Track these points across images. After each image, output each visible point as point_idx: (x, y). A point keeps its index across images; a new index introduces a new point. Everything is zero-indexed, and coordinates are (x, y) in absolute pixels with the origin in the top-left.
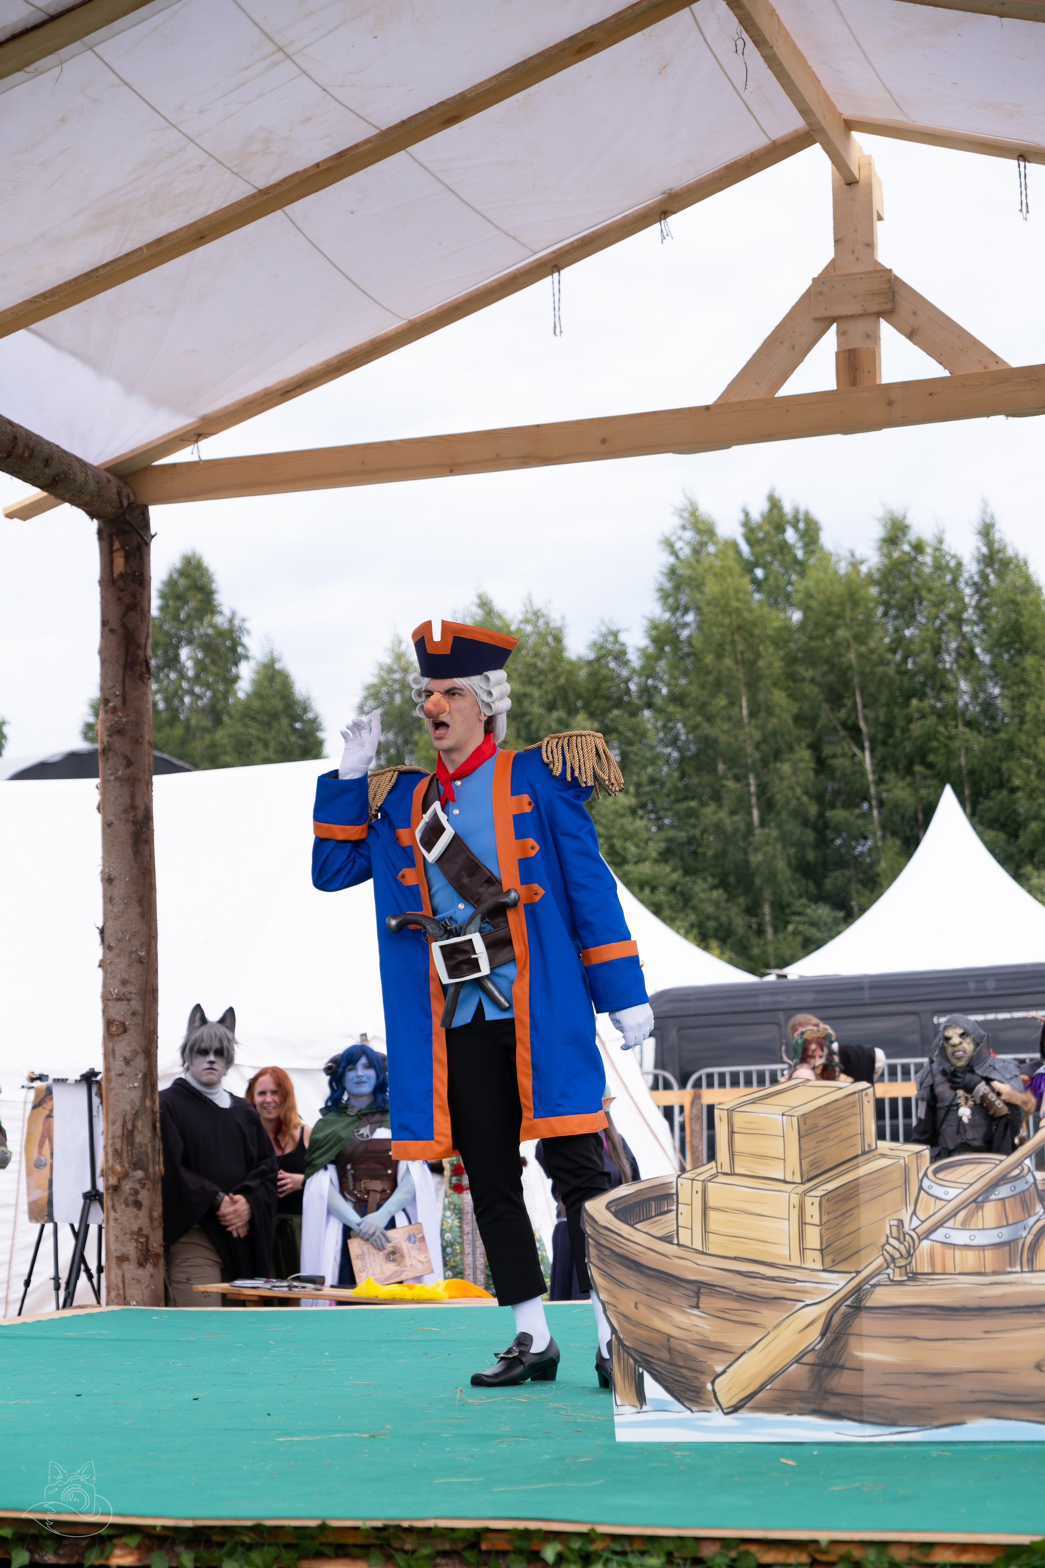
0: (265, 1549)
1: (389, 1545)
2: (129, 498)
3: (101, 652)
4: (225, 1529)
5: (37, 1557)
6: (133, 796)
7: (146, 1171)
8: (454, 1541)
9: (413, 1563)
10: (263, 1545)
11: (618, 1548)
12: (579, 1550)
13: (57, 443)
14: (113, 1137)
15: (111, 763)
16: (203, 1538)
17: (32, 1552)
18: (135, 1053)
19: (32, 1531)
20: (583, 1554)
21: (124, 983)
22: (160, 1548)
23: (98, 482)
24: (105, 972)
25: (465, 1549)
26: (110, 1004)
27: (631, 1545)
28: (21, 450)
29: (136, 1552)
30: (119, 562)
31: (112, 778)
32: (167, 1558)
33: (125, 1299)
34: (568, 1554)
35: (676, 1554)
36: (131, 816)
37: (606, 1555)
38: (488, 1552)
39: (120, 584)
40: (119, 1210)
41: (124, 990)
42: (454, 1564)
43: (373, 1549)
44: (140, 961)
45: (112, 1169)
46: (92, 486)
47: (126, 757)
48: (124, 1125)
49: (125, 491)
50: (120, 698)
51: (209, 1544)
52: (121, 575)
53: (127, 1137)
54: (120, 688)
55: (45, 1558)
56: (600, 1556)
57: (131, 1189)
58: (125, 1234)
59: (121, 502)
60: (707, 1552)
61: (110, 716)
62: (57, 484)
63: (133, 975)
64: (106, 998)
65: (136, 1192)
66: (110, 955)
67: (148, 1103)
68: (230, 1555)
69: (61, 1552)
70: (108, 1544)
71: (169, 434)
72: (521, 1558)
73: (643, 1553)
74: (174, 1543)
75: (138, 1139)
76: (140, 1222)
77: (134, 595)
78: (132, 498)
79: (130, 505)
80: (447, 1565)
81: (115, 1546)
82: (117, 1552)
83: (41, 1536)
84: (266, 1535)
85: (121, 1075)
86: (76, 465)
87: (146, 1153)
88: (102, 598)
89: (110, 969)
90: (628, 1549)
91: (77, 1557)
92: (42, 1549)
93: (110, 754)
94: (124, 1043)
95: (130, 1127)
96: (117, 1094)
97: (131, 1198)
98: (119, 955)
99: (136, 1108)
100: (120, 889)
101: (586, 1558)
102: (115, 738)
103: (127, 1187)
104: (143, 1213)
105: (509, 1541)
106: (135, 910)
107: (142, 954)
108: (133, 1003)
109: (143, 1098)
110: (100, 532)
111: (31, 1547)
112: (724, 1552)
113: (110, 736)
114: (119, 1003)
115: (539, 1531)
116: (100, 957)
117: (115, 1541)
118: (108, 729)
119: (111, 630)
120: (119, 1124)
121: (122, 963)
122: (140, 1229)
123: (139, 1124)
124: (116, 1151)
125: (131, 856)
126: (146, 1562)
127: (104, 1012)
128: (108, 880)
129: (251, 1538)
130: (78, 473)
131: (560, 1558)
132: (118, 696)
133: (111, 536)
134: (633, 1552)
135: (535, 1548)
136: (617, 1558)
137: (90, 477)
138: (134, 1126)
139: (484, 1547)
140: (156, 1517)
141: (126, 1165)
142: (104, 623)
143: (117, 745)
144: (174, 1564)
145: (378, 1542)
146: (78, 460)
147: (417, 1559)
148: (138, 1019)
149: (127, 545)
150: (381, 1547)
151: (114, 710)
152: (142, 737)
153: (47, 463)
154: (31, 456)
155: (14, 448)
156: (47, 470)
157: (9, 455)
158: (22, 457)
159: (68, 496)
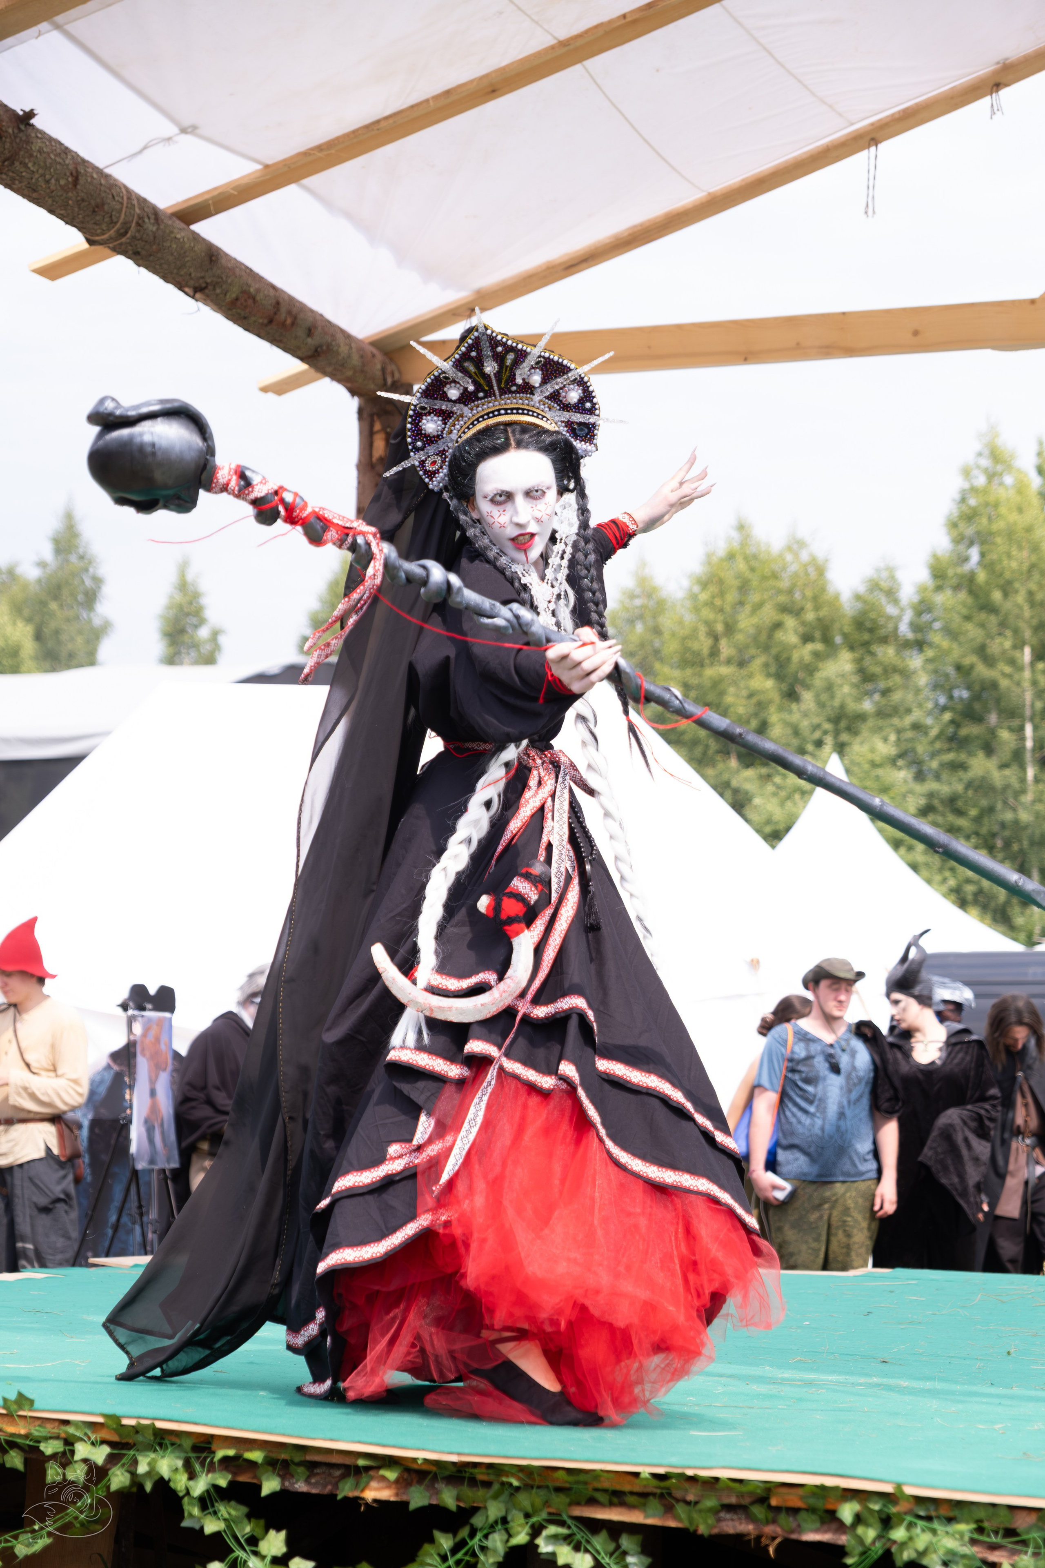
0: (534, 1491)
1: (670, 1494)
2: (393, 375)
4: (490, 1466)
5: (287, 1484)
8: (741, 1495)
9: (695, 1516)
10: (532, 1487)
11: (922, 1513)
12: (879, 1512)
13: (321, 312)
16: (467, 1475)
17: (283, 1478)
19: (283, 1456)
20: (884, 1516)
22: (420, 1482)
23: (362, 357)
25: (753, 1503)
27: (936, 1510)
28: (283, 317)
29: (394, 1486)
30: (380, 445)
32: (428, 1494)
34: (865, 1515)
35: (986, 1525)
37: (909, 1518)
38: (778, 1509)
39: (380, 470)
42: (740, 1519)
43: (651, 1498)
46: (355, 360)
49: (390, 367)
51: (473, 1482)
52: (381, 459)
55: (296, 1486)
56: (903, 1520)
59: (385, 380)
60: (1021, 1523)
62: (319, 355)
68: (495, 1497)
69: (313, 1481)
70: (364, 1475)
71: (440, 308)
72: (814, 1517)
73: (950, 1520)
74: (435, 1478)
78: (397, 376)
79: (395, 383)
80: (732, 1520)
81: (372, 1478)
82: (374, 1484)
83: (292, 1462)
84: (536, 1475)
86: (339, 336)
88: (359, 482)
90: (933, 1514)
91: (329, 1487)
92: (293, 1476)
101: (887, 1522)
105: (802, 1498)
110: (360, 412)
111: (281, 1473)
112: (1040, 1524)
115: (836, 1488)
117: (371, 1473)
126: (404, 1498)
129: (519, 1479)
130: (342, 345)
131: (858, 1519)
133: (372, 416)
134: (938, 1517)
135: (830, 1507)
136: (920, 1523)
137: (354, 350)
139: (774, 1502)
140: (418, 1449)
144: (434, 1502)
145: (658, 1491)
146: (343, 332)
147: (700, 1511)
149: (389, 427)
150: (662, 1496)
153: (310, 332)
154: (293, 324)
155: (275, 314)
156: (309, 340)
157: (271, 321)
158: (283, 324)
159: (329, 369)
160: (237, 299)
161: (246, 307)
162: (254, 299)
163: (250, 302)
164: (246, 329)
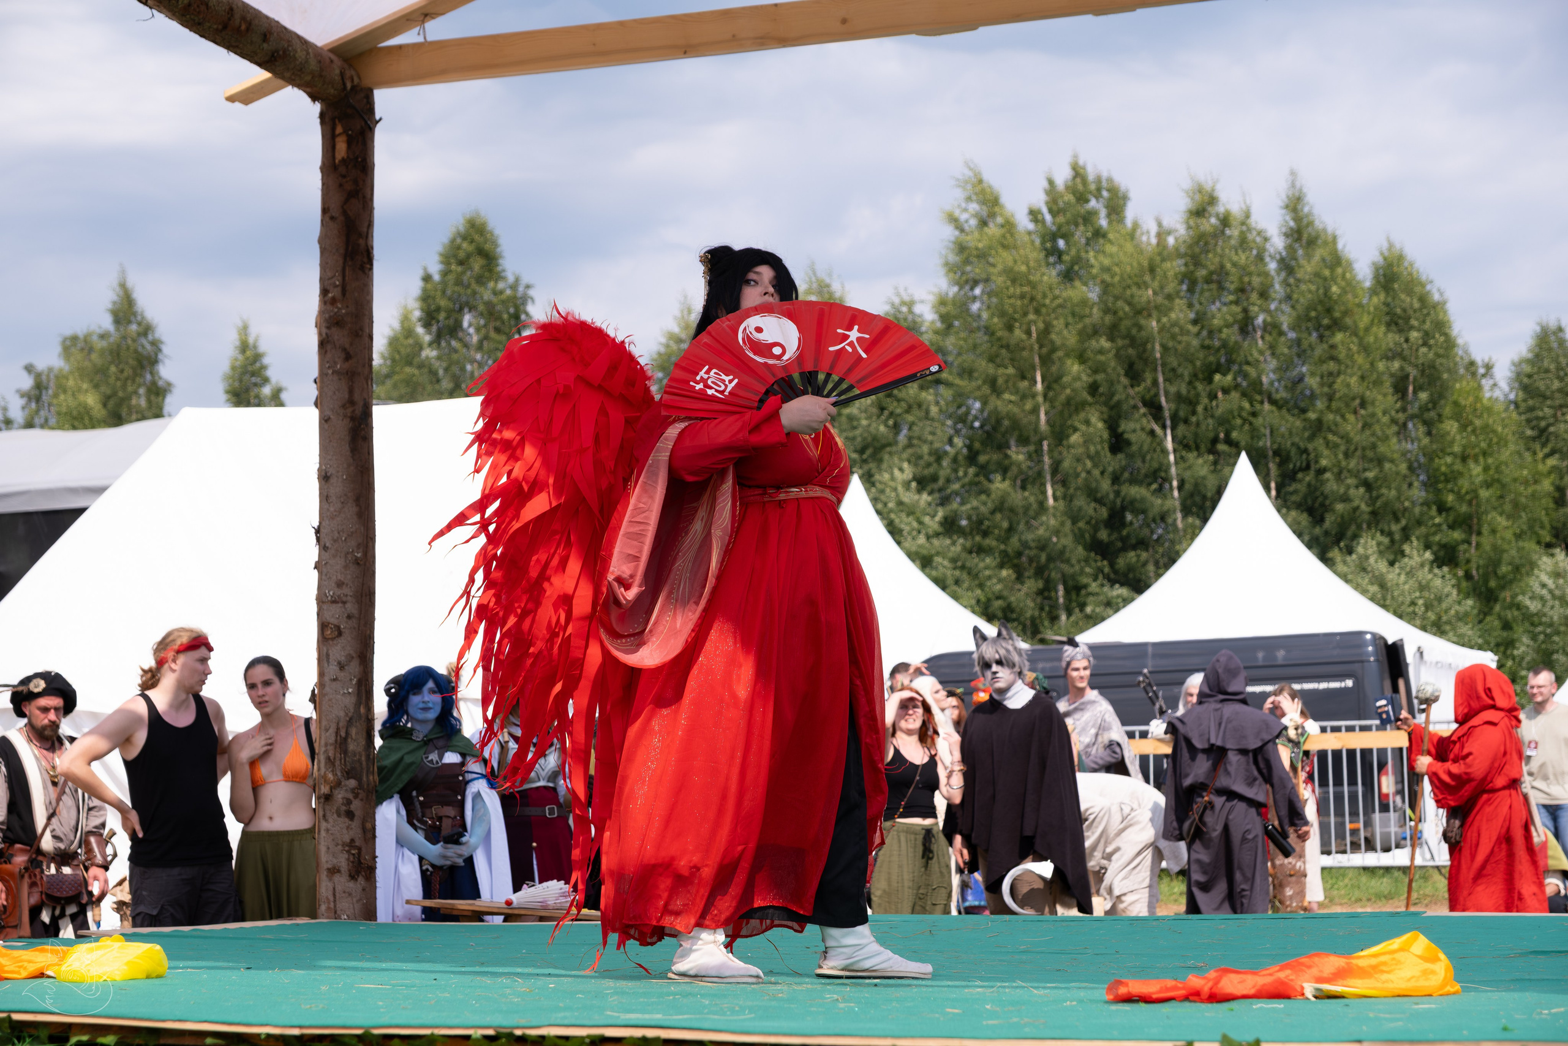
2: (352, 81)
3: (321, 241)
6: (351, 391)
7: (359, 780)
13: (277, 19)
14: (326, 745)
15: (329, 355)
18: (350, 658)
21: (340, 584)
23: (320, 62)
24: (320, 573)
26: (325, 607)
28: (237, 22)
30: (341, 147)
31: (330, 372)
33: (335, 912)
36: (349, 410)
39: (342, 170)
40: (331, 820)
41: (339, 592)
44: (357, 562)
45: (324, 777)
46: (313, 65)
47: (344, 350)
48: (337, 733)
49: (349, 73)
50: (339, 289)
52: (343, 160)
53: (341, 744)
54: (340, 278)
57: (343, 798)
58: (337, 845)
59: (344, 84)
61: (329, 307)
62: (277, 62)
63: (349, 577)
64: (321, 600)
65: (349, 802)
66: (326, 555)
67: (362, 710)
71: (394, 13)
75: (352, 746)
76: (351, 833)
77: (355, 182)
78: (356, 80)
79: (353, 88)
85: (334, 680)
86: (296, 41)
87: (359, 761)
88: (323, 184)
89: (325, 570)
93: (329, 347)
94: (339, 647)
95: (343, 734)
96: (330, 700)
97: (344, 808)
98: (334, 556)
99: (350, 715)
100: (337, 487)
102: (334, 329)
103: (340, 796)
104: (356, 824)
106: (351, 509)
107: (359, 555)
108: (348, 605)
109: (358, 705)
110: (322, 116)
113: (328, 328)
114: (334, 605)
116: (315, 558)
118: (326, 320)
119: (332, 218)
120: (332, 731)
121: (338, 563)
122: (352, 840)
123: (353, 731)
124: (328, 758)
125: (349, 453)
127: (318, 615)
128: (324, 477)
130: (299, 50)
132: (337, 286)
133: (333, 120)
137: (313, 57)
138: (347, 733)
141: (339, 774)
142: (325, 210)
143: (336, 337)
146: (299, 38)
148: (353, 623)
149: (350, 129)
151: (333, 301)
152: (362, 329)
153: (265, 37)
154: (248, 29)
155: (229, 19)
156: (265, 45)
157: (225, 27)
158: (238, 29)
159: (287, 75)
160: (189, 5)
161: (199, 13)
162: (207, 5)
163: (203, 8)
164: (201, 36)
